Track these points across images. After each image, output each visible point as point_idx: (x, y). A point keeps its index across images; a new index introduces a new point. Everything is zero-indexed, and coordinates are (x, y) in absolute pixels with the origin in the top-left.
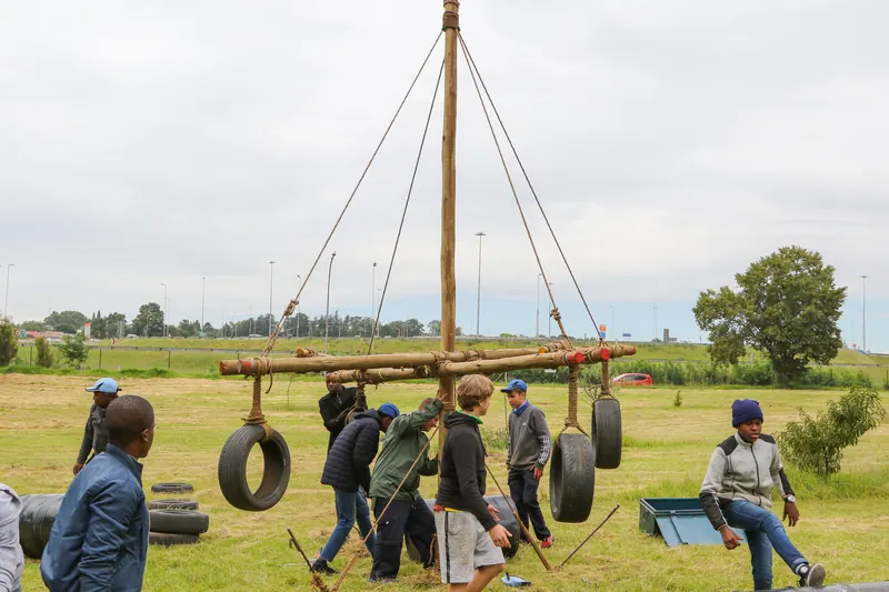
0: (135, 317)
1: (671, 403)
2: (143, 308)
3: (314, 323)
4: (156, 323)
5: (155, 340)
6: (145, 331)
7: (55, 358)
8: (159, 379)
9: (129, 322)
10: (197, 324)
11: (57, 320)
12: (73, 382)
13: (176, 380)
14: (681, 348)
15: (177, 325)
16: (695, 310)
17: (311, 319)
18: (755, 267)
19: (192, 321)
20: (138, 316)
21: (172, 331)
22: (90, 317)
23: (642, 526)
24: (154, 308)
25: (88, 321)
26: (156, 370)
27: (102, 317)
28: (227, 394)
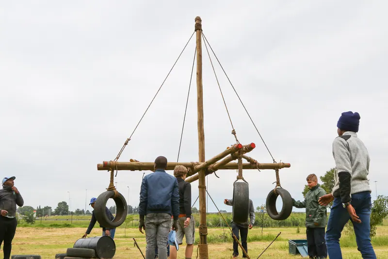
0: (56, 208)
1: (295, 232)
2: (60, 204)
3: (135, 210)
4: (65, 210)
5: (65, 217)
6: (61, 213)
7: (21, 223)
8: (67, 228)
9: (53, 211)
10: (83, 211)
11: (21, 210)
12: (29, 230)
13: (75, 229)
14: (297, 215)
15: (74, 211)
16: (303, 193)
17: (134, 207)
18: (328, 173)
19: (81, 209)
20: (57, 207)
21: (72, 213)
22: (36, 208)
23: (290, 252)
24: (64, 203)
25: (35, 210)
26: (66, 224)
27: (41, 208)
28: (98, 233)
